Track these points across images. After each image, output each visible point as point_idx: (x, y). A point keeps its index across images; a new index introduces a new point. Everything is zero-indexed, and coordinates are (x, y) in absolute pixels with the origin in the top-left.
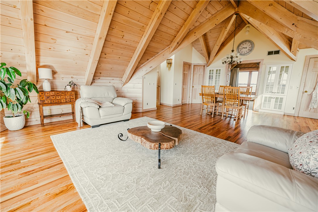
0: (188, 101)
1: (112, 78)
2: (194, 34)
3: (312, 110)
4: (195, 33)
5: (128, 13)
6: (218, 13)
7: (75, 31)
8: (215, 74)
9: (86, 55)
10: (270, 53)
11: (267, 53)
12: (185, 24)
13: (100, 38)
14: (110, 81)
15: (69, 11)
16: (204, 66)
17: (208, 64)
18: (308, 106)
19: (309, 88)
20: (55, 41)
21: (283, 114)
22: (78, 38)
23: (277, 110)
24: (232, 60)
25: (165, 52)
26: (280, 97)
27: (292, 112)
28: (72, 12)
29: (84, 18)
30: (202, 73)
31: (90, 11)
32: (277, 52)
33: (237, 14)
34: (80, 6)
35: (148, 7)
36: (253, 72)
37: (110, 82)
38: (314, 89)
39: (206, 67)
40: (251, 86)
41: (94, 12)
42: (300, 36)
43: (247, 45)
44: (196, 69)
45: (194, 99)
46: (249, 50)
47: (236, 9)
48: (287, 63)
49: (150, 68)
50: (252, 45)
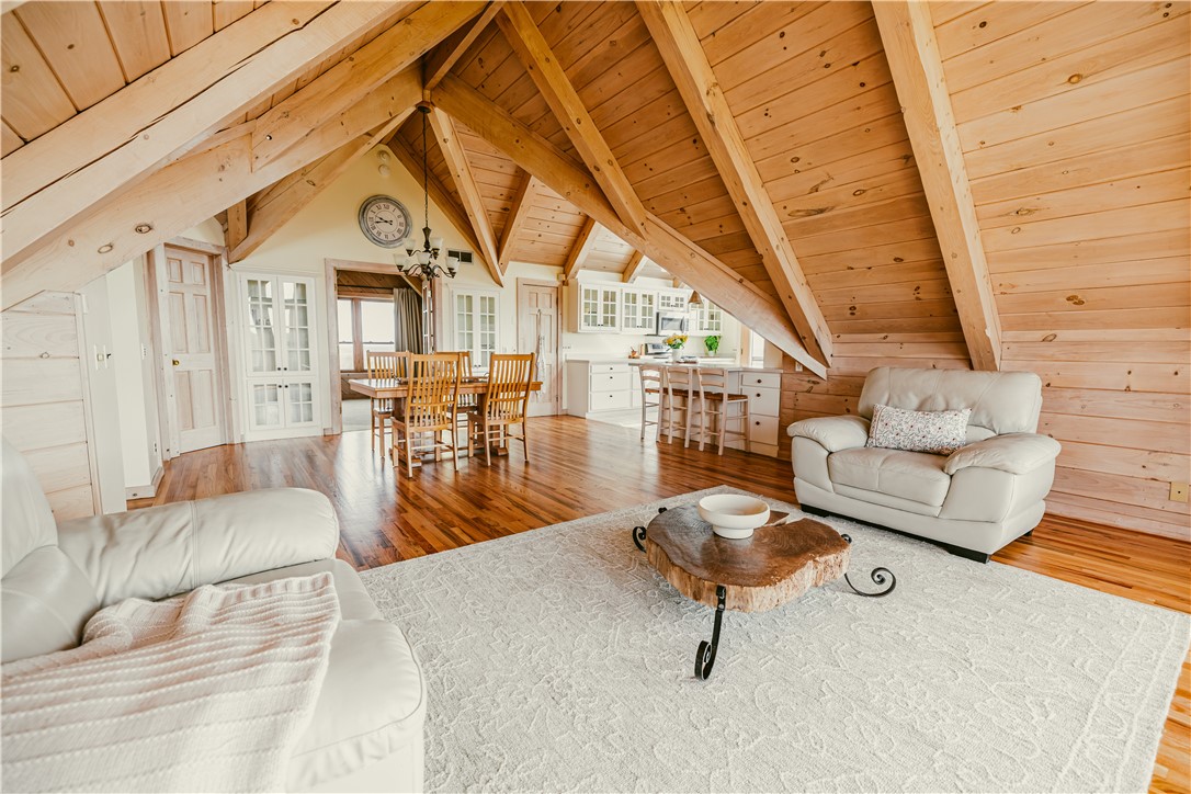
3: (541, 399)
16: (214, 257)
17: (233, 250)
30: (208, 292)
32: (467, 257)
33: (420, 107)
38: (537, 351)
39: (224, 262)
43: (391, 213)
44: (175, 266)
45: (185, 427)
46: (399, 231)
47: (427, 92)
48: (490, 289)
49: (139, 230)
50: (406, 218)
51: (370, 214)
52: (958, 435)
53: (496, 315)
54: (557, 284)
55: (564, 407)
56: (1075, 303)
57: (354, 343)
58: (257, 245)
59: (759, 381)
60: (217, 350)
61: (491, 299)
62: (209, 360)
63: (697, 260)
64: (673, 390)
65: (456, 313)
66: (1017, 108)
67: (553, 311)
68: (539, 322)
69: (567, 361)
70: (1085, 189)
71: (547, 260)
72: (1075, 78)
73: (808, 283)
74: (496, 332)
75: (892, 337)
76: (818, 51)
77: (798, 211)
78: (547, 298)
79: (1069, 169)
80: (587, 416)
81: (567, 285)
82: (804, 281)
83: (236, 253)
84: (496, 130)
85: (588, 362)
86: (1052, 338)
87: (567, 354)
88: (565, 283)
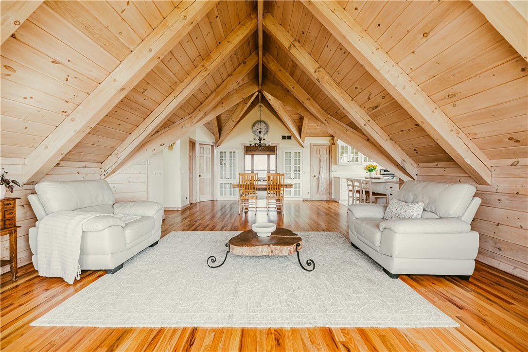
0: (194, 199)
1: (85, 164)
2: (222, 105)
3: (321, 193)
4: (222, 103)
5: (169, 59)
6: (245, 85)
7: (73, 63)
8: (229, 158)
9: (63, 112)
10: (284, 138)
11: (281, 138)
12: (217, 90)
13: (122, 89)
14: (79, 169)
15: (86, 28)
16: (212, 146)
17: (217, 143)
18: (318, 190)
19: (316, 173)
20: (9, 73)
21: (302, 200)
22: (68, 77)
23: (297, 196)
24: (260, 142)
25: (184, 122)
26: (297, 182)
27: (308, 197)
28: (90, 32)
29: (105, 47)
30: (210, 156)
31: (122, 40)
32: (289, 138)
33: (259, 92)
34: (110, 28)
35: (193, 60)
36: (255, 156)
37: (78, 173)
38: (320, 173)
39: (215, 147)
40: (255, 172)
41: (127, 45)
42: (332, 131)
43: (263, 126)
44: (202, 149)
45: (202, 194)
46: (265, 131)
47: (260, 87)
48: (300, 149)
49: (161, 145)
50: (267, 127)
51: (255, 127)
52: (413, 215)
53: (301, 159)
54: (329, 144)
55: (333, 197)
56: (515, 142)
57: (268, 170)
58: (222, 141)
59: (391, 188)
60: (212, 172)
61: (299, 153)
62: (210, 175)
63: (349, 133)
64: (365, 191)
65: (284, 158)
66: (413, 52)
67: (327, 156)
68: (320, 161)
69: (334, 177)
70: (469, 80)
71: (324, 135)
72: (425, 35)
73: (391, 139)
74: (301, 166)
75: (441, 164)
76: (339, 49)
77: (369, 108)
78: (325, 151)
79: (454, 72)
80: (340, 202)
81: (334, 144)
82: (388, 138)
83: (217, 144)
84: (279, 94)
85: (339, 178)
86: (516, 163)
87: (333, 175)
88: (333, 144)
